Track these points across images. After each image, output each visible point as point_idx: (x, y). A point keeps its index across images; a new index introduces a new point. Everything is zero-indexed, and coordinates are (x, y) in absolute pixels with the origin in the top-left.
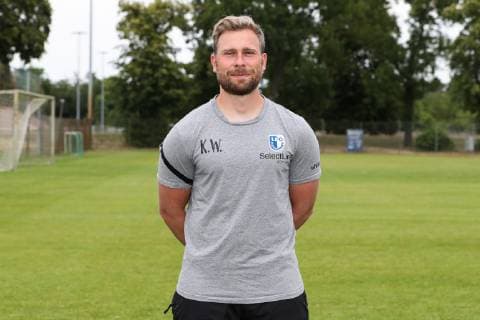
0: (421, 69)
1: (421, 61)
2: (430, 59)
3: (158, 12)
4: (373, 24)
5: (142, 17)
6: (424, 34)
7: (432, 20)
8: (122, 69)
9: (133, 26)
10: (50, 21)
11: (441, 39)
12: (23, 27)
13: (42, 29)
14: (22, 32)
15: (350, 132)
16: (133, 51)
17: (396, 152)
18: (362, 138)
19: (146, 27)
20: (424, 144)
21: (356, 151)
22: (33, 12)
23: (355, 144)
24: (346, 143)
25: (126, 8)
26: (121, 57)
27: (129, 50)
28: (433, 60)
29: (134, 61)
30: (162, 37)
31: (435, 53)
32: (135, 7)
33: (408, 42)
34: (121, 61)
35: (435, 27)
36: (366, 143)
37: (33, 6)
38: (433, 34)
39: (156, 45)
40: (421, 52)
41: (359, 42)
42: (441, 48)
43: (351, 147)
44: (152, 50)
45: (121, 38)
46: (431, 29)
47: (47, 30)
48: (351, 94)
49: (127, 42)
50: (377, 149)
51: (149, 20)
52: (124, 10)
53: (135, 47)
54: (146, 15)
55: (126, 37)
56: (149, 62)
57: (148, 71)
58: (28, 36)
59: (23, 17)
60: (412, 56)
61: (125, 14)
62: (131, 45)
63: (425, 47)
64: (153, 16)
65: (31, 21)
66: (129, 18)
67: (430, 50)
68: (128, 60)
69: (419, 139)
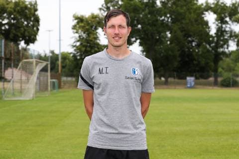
0: (222, 46)
1: (221, 43)
2: (226, 42)
3: (93, 20)
4: (198, 25)
5: (85, 23)
6: (223, 29)
7: (226, 22)
8: (75, 48)
9: (80, 27)
10: (39, 25)
11: (231, 32)
12: (26, 28)
13: (35, 29)
14: (25, 30)
15: (188, 78)
16: (81, 39)
17: (211, 88)
18: (194, 81)
19: (87, 27)
20: (225, 84)
21: (191, 87)
22: (31, 21)
23: (191, 84)
24: (186, 84)
25: (76, 18)
26: (74, 42)
27: (78, 39)
28: (228, 42)
29: (81, 44)
30: (95, 32)
31: (229, 38)
32: (81, 18)
33: (215, 34)
34: (74, 44)
35: (228, 26)
36: (196, 84)
37: (31, 18)
38: (227, 29)
39: (92, 36)
40: (222, 38)
41: (191, 33)
42: (231, 36)
43: (189, 86)
44: (90, 39)
45: (74, 33)
46: (226, 27)
47: (38, 29)
48: (187, 59)
49: (77, 35)
50: (201, 86)
51: (88, 24)
52: (75, 19)
53: (82, 38)
54: (87, 21)
55: (77, 32)
56: (89, 45)
57: (88, 49)
58: (29, 32)
59: (26, 23)
60: (217, 40)
61: (76, 21)
62: (80, 36)
63: (224, 36)
64: (90, 22)
65: (30, 25)
66: (78, 23)
67: (226, 37)
68: (78, 44)
69: (222, 81)
